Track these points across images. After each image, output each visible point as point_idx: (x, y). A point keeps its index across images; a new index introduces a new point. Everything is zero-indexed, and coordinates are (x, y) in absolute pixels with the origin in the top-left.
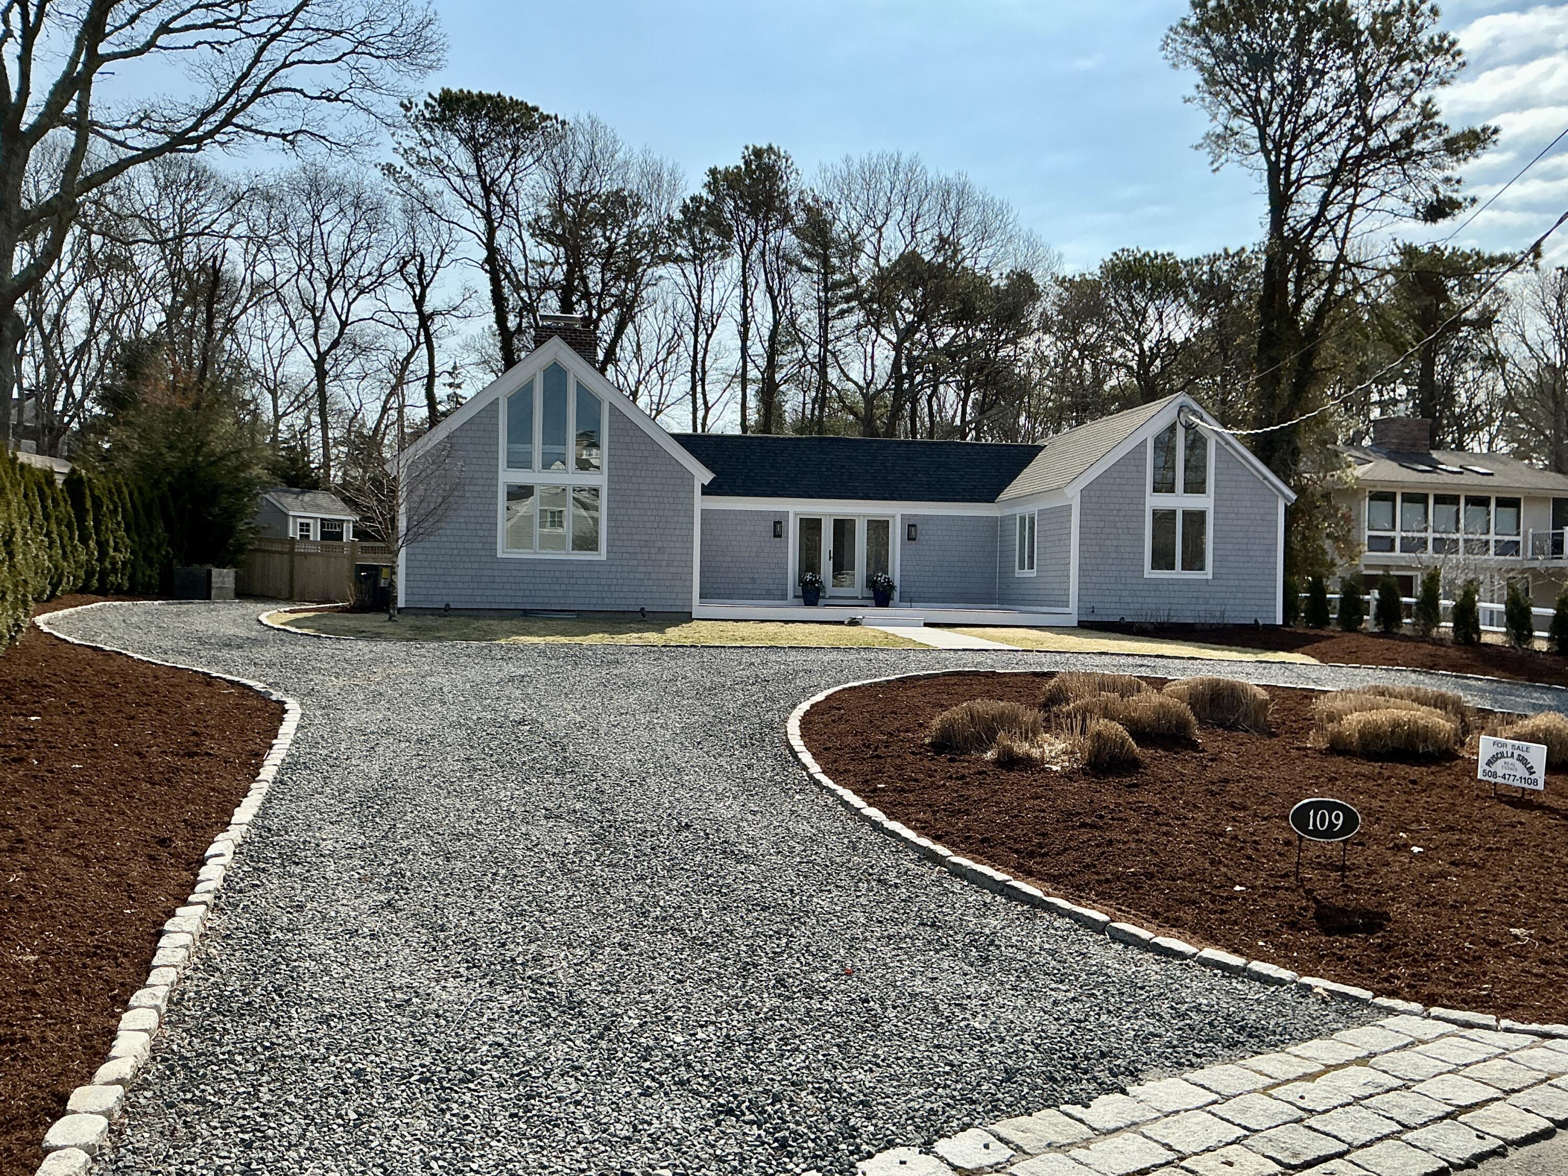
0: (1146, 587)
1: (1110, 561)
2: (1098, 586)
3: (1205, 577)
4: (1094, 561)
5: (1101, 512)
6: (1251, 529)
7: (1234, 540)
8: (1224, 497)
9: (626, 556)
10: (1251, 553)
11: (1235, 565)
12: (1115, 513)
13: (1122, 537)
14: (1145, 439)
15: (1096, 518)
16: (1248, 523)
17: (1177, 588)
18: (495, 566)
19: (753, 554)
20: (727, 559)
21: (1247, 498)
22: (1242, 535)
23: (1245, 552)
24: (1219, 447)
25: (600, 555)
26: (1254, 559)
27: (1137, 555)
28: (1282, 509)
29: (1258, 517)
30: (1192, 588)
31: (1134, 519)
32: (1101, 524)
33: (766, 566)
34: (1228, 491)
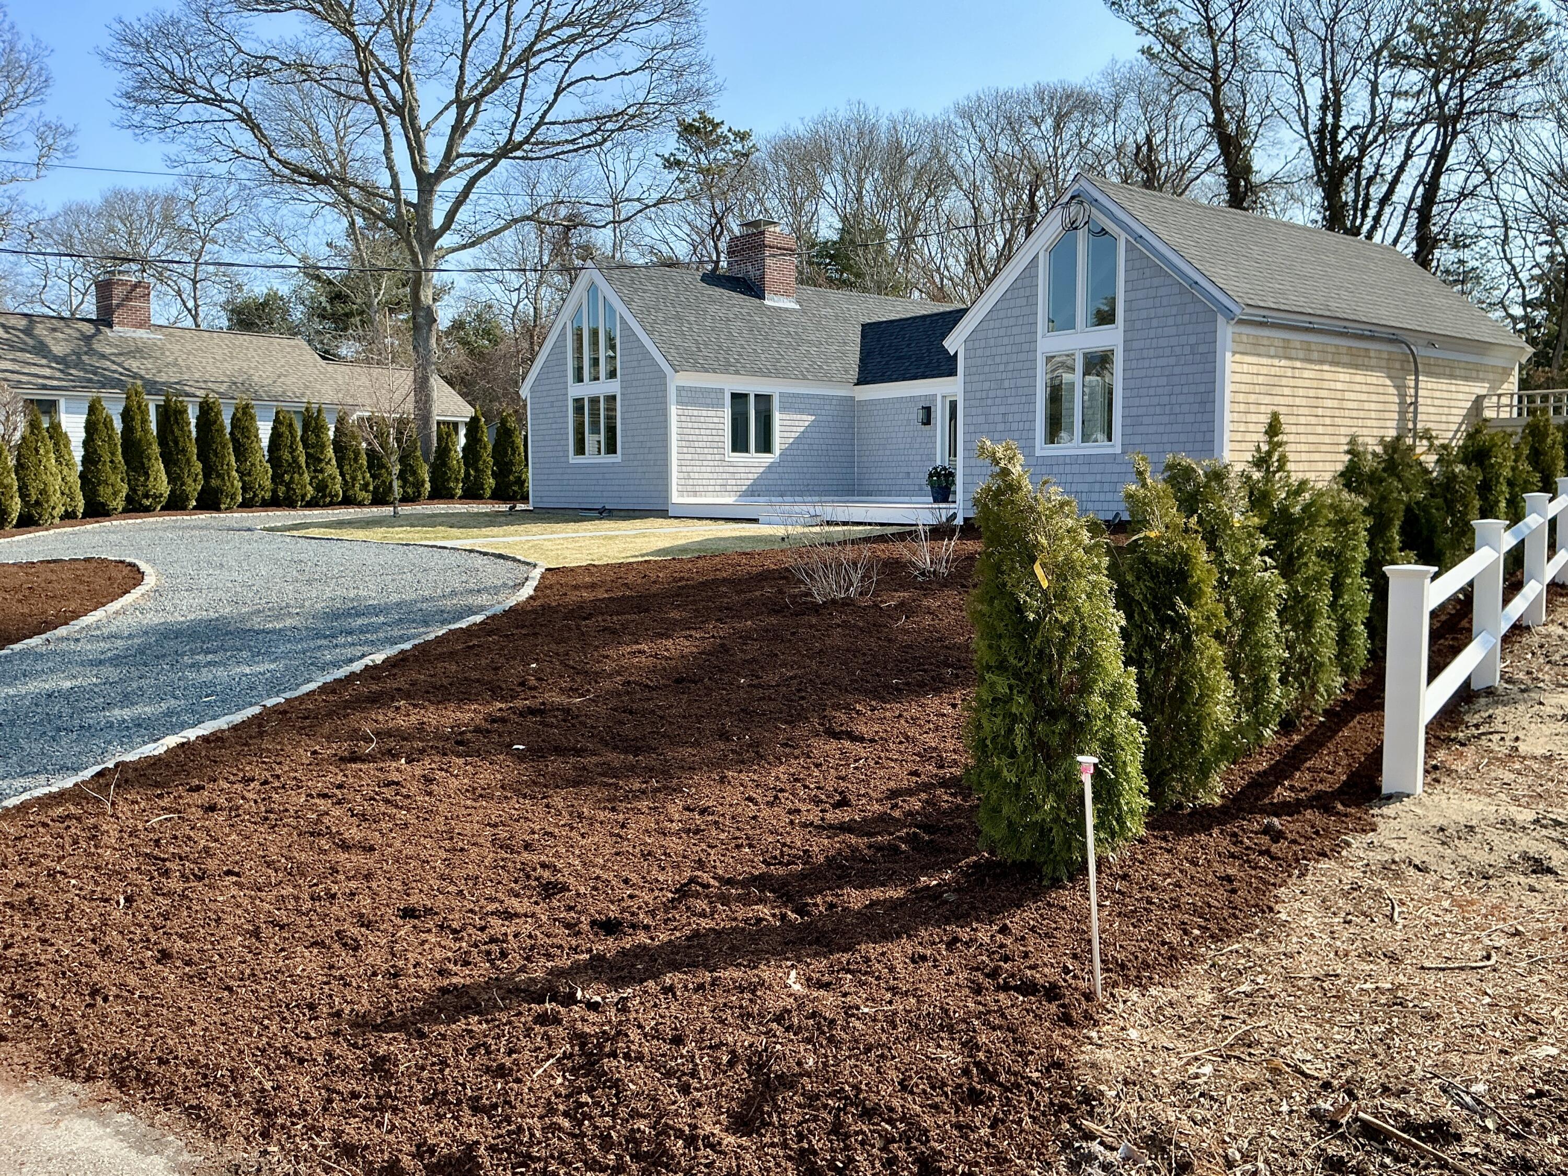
0: (1038, 470)
1: (996, 436)
3: (1112, 450)
5: (987, 369)
6: (1177, 370)
7: (1152, 391)
8: (1138, 325)
9: (632, 457)
10: (1177, 409)
11: (1152, 429)
12: (1002, 368)
13: (1011, 400)
14: (1037, 255)
15: (982, 377)
16: (1172, 361)
17: (1075, 469)
18: (569, 471)
19: (908, 446)
20: (888, 453)
21: (1171, 321)
22: (1163, 381)
23: (1168, 407)
24: (1130, 248)
25: (617, 458)
26: (1180, 418)
27: (1027, 424)
28: (1226, 332)
29: (1187, 350)
30: (1096, 468)
31: (1024, 374)
32: (986, 385)
33: (919, 458)
34: (1144, 314)
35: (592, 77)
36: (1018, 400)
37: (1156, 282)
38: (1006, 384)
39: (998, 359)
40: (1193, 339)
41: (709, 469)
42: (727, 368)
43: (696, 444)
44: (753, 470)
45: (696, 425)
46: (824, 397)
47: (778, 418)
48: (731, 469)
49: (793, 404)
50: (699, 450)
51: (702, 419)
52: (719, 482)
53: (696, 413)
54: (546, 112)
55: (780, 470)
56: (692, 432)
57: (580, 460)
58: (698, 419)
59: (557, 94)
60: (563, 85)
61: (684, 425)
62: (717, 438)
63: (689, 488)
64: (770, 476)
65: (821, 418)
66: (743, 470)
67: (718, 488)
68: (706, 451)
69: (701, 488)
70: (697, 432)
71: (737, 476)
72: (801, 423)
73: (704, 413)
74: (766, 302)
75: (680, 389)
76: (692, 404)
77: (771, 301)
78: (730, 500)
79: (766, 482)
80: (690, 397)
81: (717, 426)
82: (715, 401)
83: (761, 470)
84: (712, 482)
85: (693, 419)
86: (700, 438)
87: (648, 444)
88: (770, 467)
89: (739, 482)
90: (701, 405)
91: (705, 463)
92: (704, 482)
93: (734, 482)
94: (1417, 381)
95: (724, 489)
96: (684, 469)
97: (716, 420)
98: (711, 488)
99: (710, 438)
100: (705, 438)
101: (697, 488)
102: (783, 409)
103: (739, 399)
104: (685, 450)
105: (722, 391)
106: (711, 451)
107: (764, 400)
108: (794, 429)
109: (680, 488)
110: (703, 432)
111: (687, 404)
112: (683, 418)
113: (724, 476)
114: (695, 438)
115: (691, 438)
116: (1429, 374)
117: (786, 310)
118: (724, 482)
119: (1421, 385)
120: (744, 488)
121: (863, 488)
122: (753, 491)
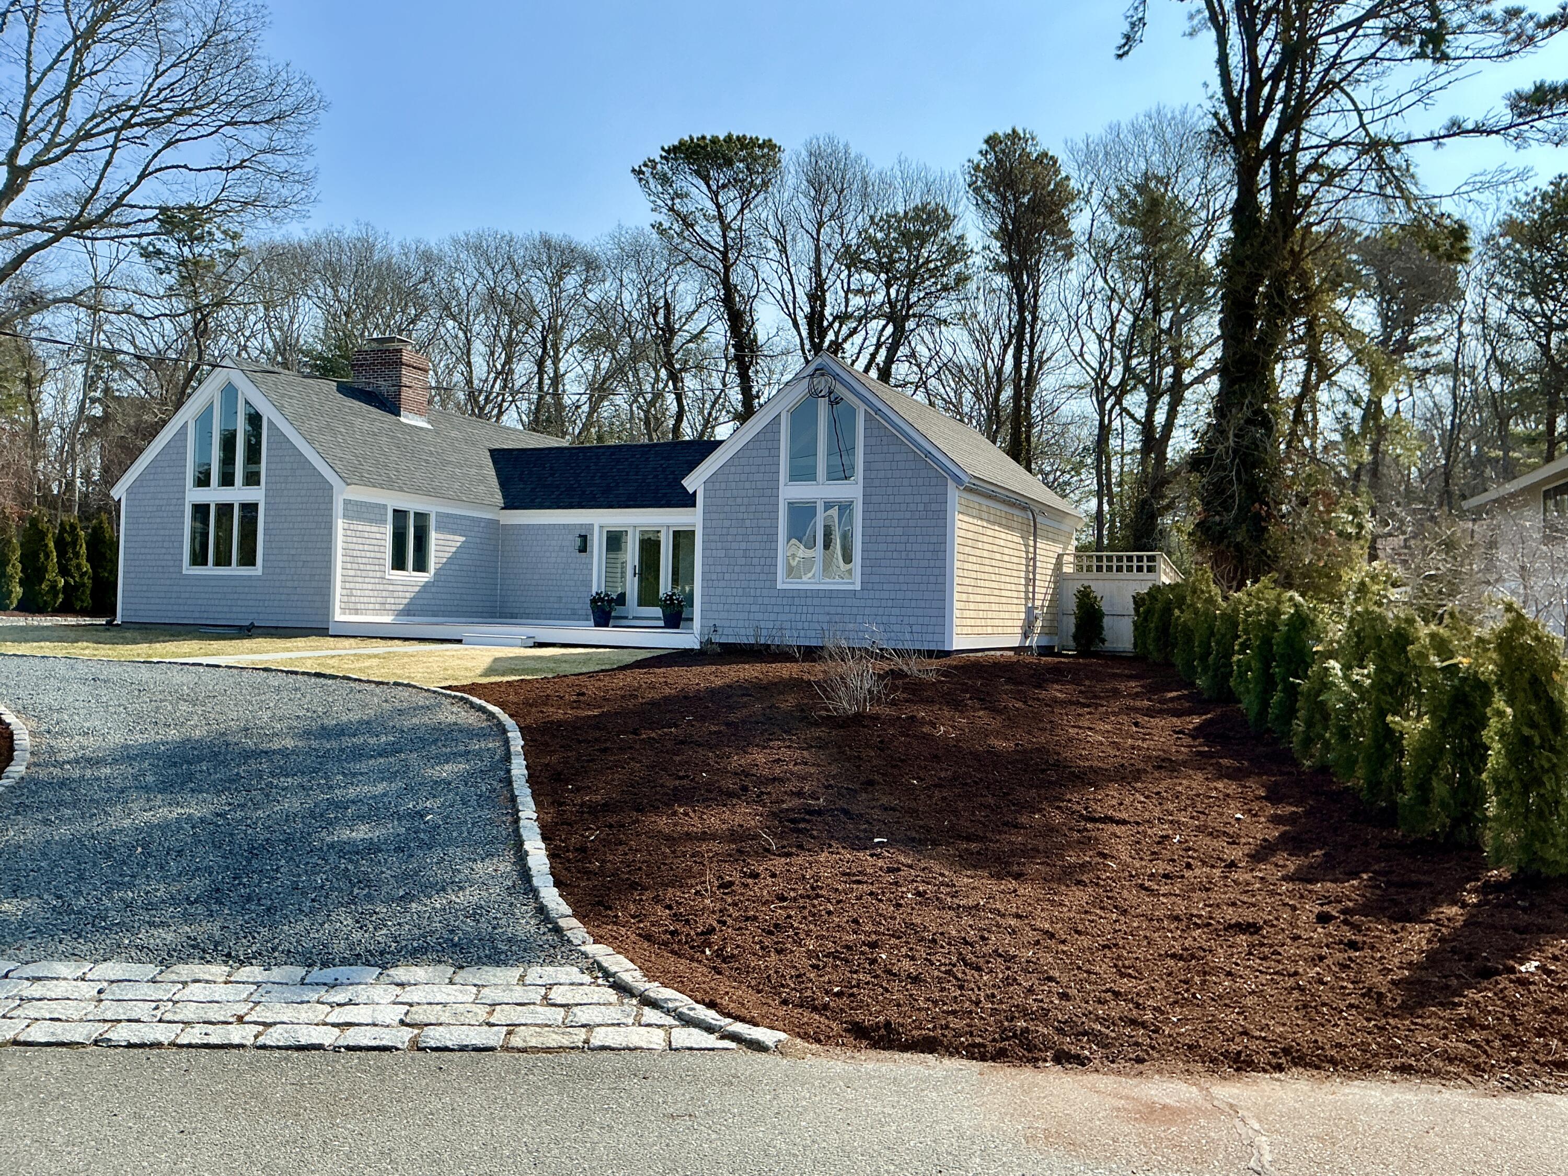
0: (779, 601)
1: (737, 569)
2: (723, 600)
3: (851, 587)
4: (719, 569)
5: (727, 509)
6: (912, 523)
7: (889, 539)
8: (877, 483)
9: (277, 570)
10: (912, 555)
11: (889, 571)
12: (743, 509)
13: (751, 538)
14: (779, 415)
15: (722, 516)
16: (908, 515)
17: (816, 601)
18: (181, 582)
19: (560, 571)
20: (536, 577)
21: (906, 482)
22: (899, 531)
23: (904, 554)
24: (868, 418)
25: (257, 570)
26: (915, 563)
27: (769, 561)
28: (954, 495)
29: (921, 507)
30: (835, 602)
31: (765, 515)
32: (727, 523)
33: (572, 583)
34: (882, 474)
35: (185, 167)
36: (759, 538)
37: (893, 449)
38: (748, 523)
39: (739, 501)
40: (926, 499)
41: (370, 587)
42: (389, 484)
43: (360, 560)
44: (410, 589)
45: (360, 541)
46: (473, 519)
47: (434, 537)
48: (391, 588)
49: (449, 524)
50: (362, 567)
51: (366, 535)
52: (379, 600)
53: (360, 528)
54: (126, 194)
55: (433, 590)
56: (357, 547)
57: (199, 570)
58: (362, 534)
59: (141, 177)
60: (150, 169)
61: (349, 539)
62: (379, 555)
63: (352, 606)
64: (425, 595)
65: (470, 539)
66: (401, 588)
67: (377, 607)
68: (368, 567)
69: (363, 606)
70: (361, 547)
71: (396, 594)
72: (453, 544)
73: (368, 528)
74: (402, 419)
75: (347, 502)
76: (359, 519)
77: (407, 418)
78: (388, 619)
79: (421, 602)
80: (357, 511)
81: (379, 542)
82: (378, 517)
83: (417, 589)
84: (373, 600)
85: (358, 534)
86: (363, 554)
87: (303, 558)
88: (426, 586)
89: (397, 601)
90: (365, 520)
91: (367, 580)
92: (366, 600)
93: (392, 601)
94: (1035, 541)
95: (383, 610)
96: (348, 586)
97: (378, 536)
98: (371, 606)
99: (372, 555)
100: (368, 554)
101: (359, 606)
102: (438, 529)
103: (400, 515)
104: (349, 566)
105: (385, 507)
106: (373, 568)
107: (421, 518)
108: (448, 549)
109: (343, 606)
110: (366, 547)
111: (352, 518)
112: (349, 533)
113: (384, 594)
114: (359, 553)
115: (355, 553)
116: (1043, 537)
117: (421, 429)
118: (382, 600)
119: (1038, 545)
120: (401, 607)
121: (507, 610)
122: (408, 611)
